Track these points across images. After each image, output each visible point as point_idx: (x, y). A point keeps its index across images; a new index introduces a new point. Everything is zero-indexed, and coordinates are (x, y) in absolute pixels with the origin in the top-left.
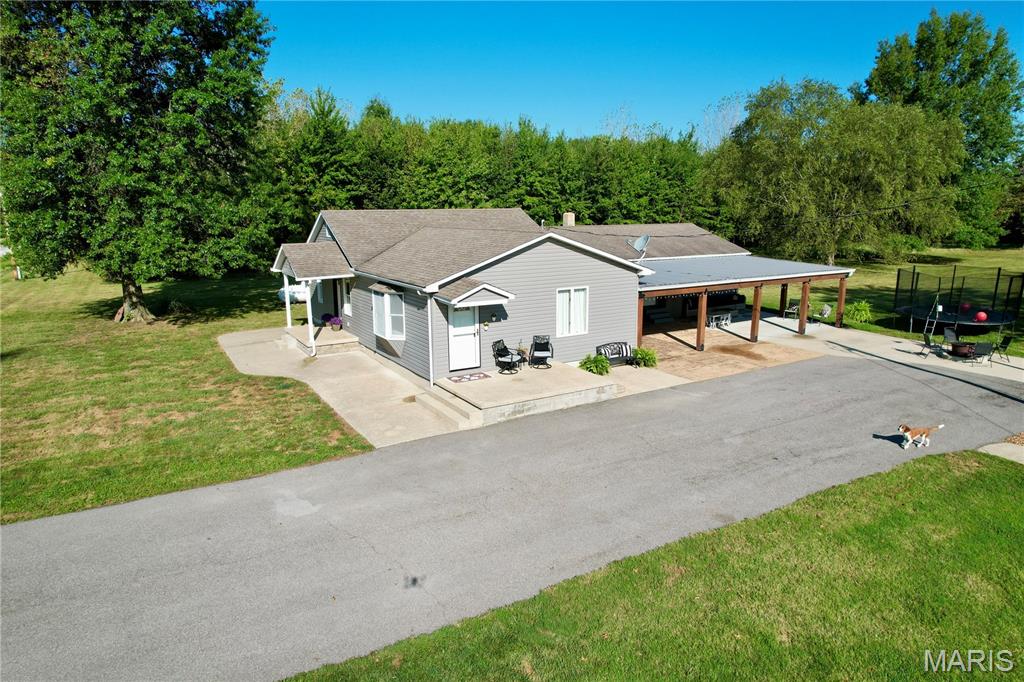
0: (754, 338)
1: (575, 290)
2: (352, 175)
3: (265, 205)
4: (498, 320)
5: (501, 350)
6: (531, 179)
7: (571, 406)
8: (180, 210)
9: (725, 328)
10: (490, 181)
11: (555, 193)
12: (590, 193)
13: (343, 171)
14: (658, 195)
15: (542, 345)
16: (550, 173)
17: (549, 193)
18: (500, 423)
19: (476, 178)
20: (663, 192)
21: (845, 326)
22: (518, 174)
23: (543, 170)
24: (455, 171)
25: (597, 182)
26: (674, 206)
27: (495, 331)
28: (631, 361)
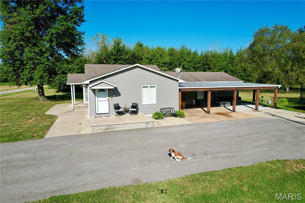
0: (234, 110)
1: (150, 87)
2: (126, 62)
4: (116, 96)
6: (183, 64)
7: (133, 128)
9: (227, 107)
10: (169, 64)
11: (191, 68)
12: (203, 68)
13: (123, 61)
14: (228, 69)
15: (135, 106)
16: (190, 62)
17: (189, 68)
18: (100, 133)
19: (164, 63)
20: (230, 68)
21: (278, 108)
22: (179, 62)
23: (187, 61)
24: (158, 61)
25: (206, 65)
26: (234, 73)
27: (116, 100)
28: (175, 115)
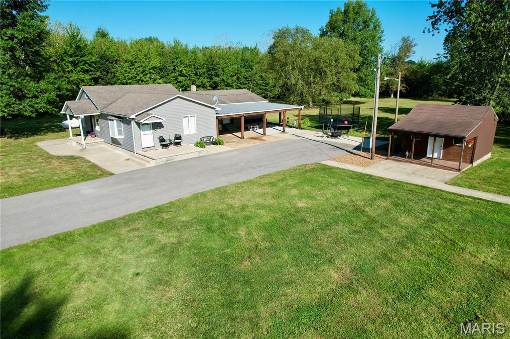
0: (264, 134)
1: (190, 116)
2: (92, 68)
3: (53, 83)
4: (160, 128)
5: (162, 140)
6: (181, 69)
8: (11, 86)
9: (256, 131)
10: (161, 70)
11: (192, 75)
12: (209, 75)
13: (87, 65)
14: (241, 75)
15: (178, 137)
16: (190, 66)
17: (189, 75)
18: (161, 165)
19: (154, 68)
20: (243, 74)
21: (302, 129)
22: (174, 66)
23: (186, 64)
24: (144, 65)
25: (212, 70)
26: (249, 80)
27: (159, 132)
28: (215, 143)
